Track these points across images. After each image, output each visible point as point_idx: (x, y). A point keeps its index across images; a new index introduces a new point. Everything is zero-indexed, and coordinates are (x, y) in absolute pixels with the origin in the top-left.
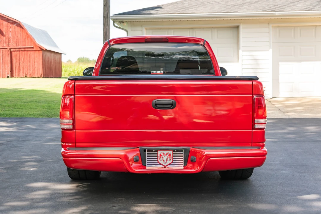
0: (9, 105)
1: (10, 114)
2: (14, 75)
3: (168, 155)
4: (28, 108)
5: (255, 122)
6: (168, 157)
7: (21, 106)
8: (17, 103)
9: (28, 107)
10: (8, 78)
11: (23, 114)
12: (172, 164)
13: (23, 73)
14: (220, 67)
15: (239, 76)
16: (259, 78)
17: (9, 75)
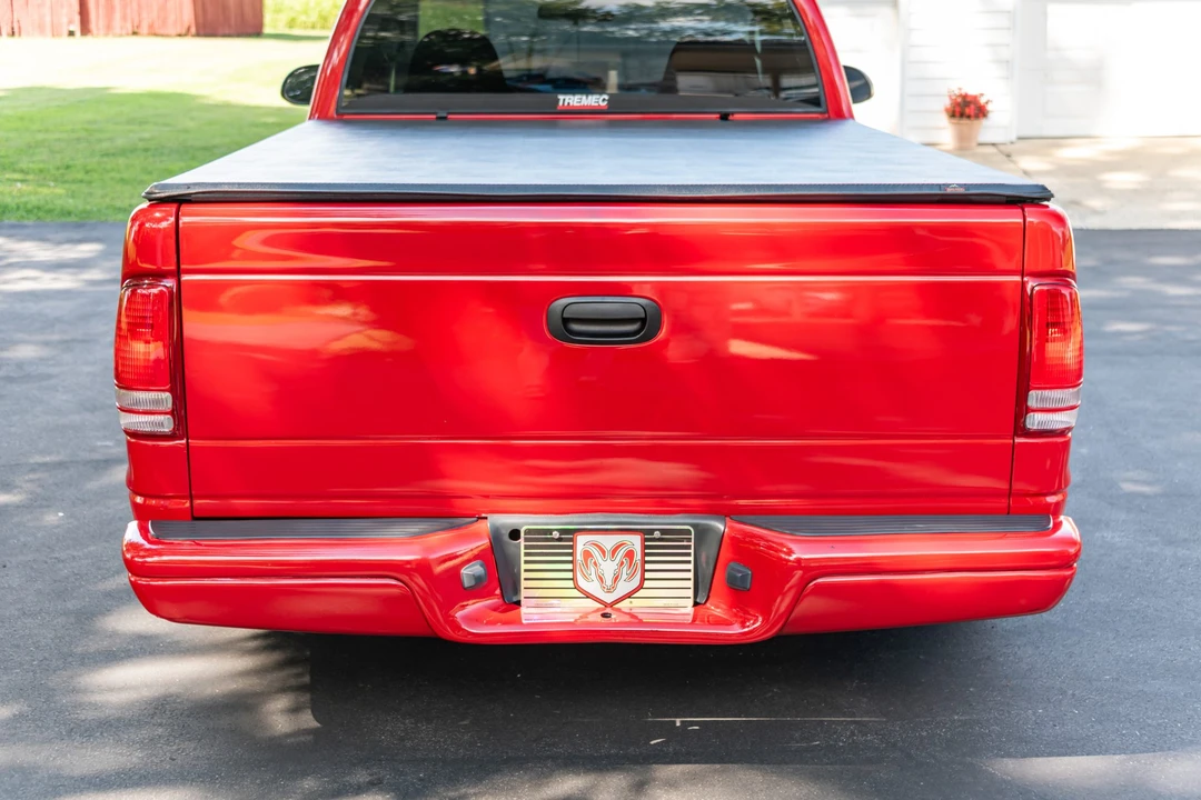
0: (41, 166)
1: (39, 208)
2: (93, 26)
3: (621, 553)
4: (112, 179)
5: (1029, 404)
6: (622, 563)
7: (87, 172)
8: (72, 159)
9: (113, 174)
10: (71, 38)
11: (88, 207)
12: (641, 593)
13: (124, 18)
14: (845, 67)
15: (960, 185)
16: (1052, 196)
17: (76, 27)
